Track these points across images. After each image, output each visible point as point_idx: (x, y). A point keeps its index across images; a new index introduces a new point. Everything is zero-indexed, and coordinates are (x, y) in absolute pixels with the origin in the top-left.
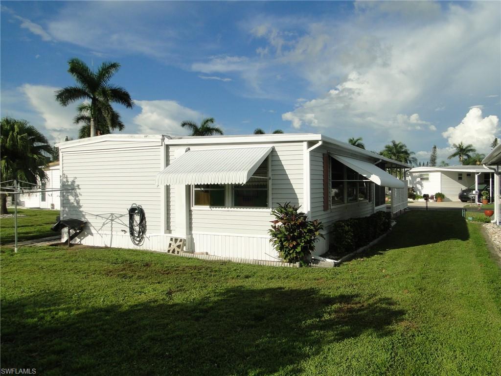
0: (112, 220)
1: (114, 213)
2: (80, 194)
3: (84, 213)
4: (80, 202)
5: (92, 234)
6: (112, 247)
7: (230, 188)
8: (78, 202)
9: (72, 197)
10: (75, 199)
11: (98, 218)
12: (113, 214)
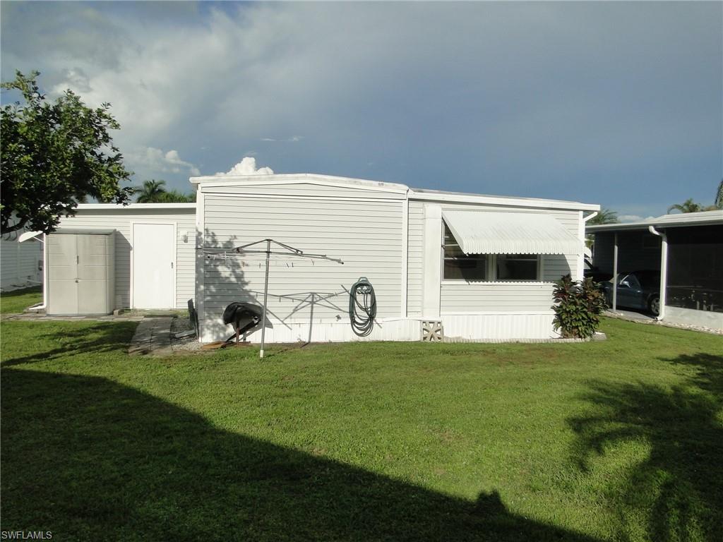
0: (313, 303)
1: (316, 291)
2: (244, 263)
3: (252, 294)
4: (245, 276)
5: (270, 325)
6: (312, 341)
7: (495, 258)
8: (240, 277)
9: (226, 269)
10: (234, 272)
11: (282, 299)
12: (316, 293)
